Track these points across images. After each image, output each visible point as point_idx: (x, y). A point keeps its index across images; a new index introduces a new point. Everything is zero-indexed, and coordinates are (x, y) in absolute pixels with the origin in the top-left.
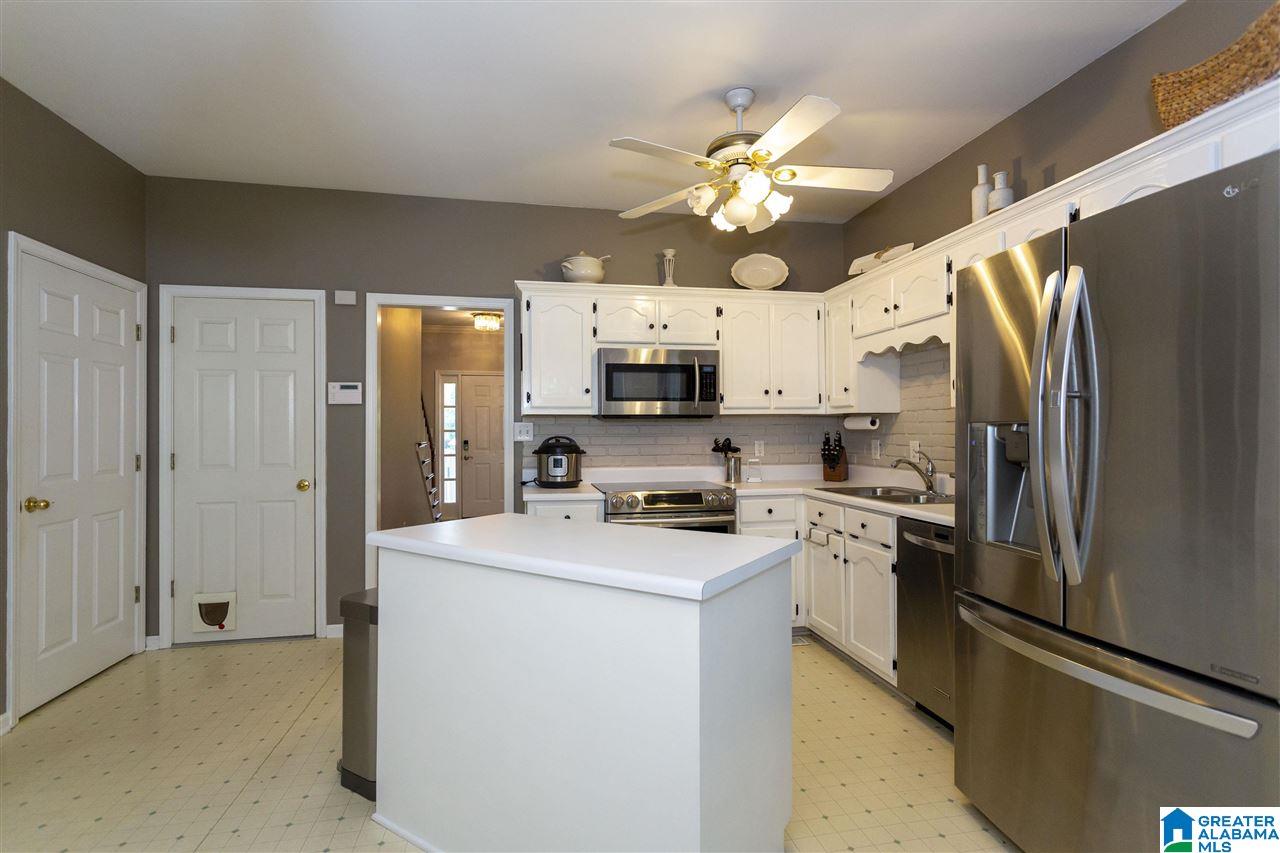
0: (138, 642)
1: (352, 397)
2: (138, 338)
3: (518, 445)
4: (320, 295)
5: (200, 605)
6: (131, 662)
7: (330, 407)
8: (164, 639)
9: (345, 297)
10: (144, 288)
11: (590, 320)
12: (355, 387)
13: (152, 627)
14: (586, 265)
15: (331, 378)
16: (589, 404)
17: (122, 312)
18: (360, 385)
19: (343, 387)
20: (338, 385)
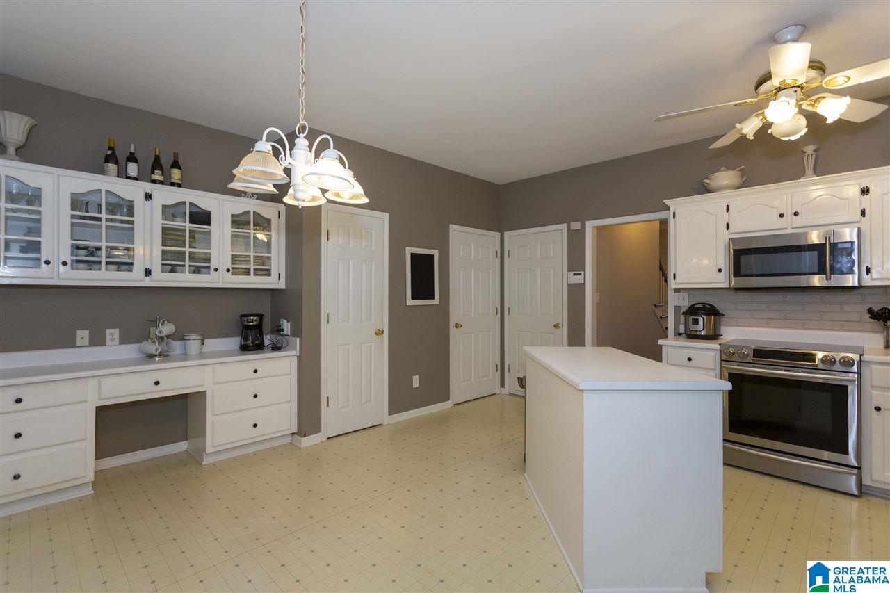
0: (497, 389)
1: (579, 279)
2: (497, 257)
3: (677, 308)
4: (564, 226)
5: (518, 378)
6: (494, 396)
7: (569, 285)
8: (506, 391)
9: (576, 226)
10: (499, 234)
11: (725, 218)
12: (580, 274)
13: (502, 385)
14: (725, 177)
15: (569, 270)
16: (723, 280)
17: (490, 247)
18: (582, 272)
19: (574, 274)
20: (572, 273)
